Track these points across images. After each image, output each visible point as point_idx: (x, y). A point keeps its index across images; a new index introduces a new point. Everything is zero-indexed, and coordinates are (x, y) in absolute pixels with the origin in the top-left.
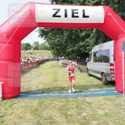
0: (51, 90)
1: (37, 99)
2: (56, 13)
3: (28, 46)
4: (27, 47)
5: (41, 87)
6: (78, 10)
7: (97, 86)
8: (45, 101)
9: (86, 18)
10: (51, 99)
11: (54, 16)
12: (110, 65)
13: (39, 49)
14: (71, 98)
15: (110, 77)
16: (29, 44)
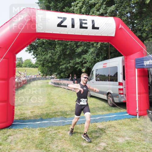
0: (51, 116)
1: (37, 128)
2: (62, 22)
5: (38, 112)
6: (86, 20)
7: (103, 108)
8: (49, 130)
9: (96, 30)
10: (55, 127)
11: (59, 25)
12: (118, 85)
14: (79, 124)
15: (118, 98)
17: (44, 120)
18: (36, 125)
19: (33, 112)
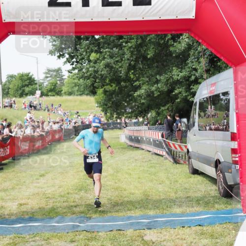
0: (57, 213)
1: (10, 235)
7: (197, 200)
8: (31, 239)
9: (144, 6)
11: (53, 3)
12: (230, 139)
14: (106, 232)
15: (231, 173)
17: (36, 220)
18: (11, 229)
19: (24, 204)
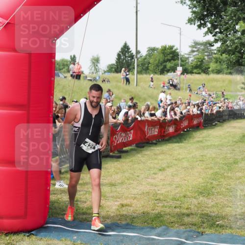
3: (169, 57)
4: (165, 61)
13: (210, 69)
16: (175, 52)
